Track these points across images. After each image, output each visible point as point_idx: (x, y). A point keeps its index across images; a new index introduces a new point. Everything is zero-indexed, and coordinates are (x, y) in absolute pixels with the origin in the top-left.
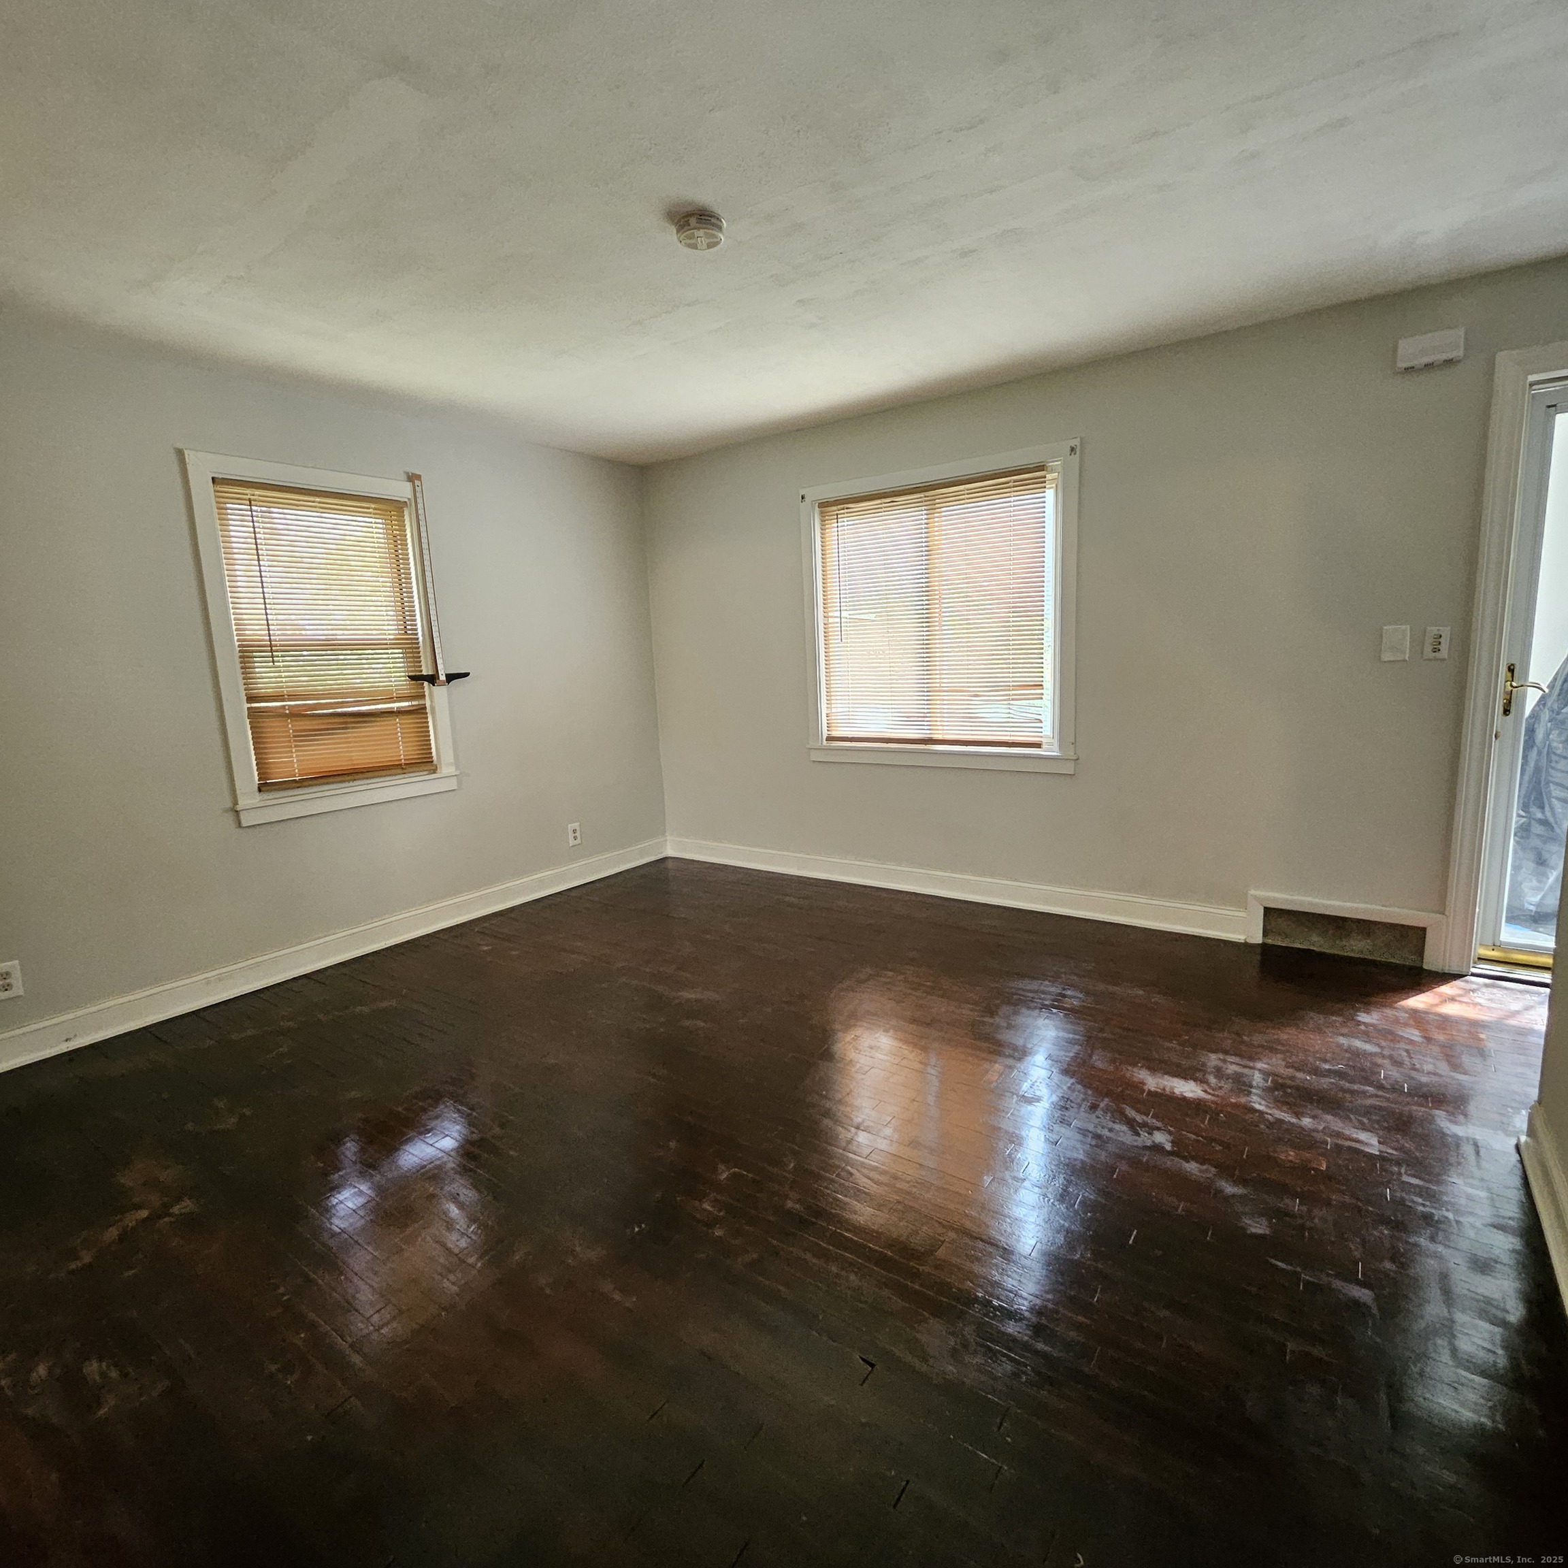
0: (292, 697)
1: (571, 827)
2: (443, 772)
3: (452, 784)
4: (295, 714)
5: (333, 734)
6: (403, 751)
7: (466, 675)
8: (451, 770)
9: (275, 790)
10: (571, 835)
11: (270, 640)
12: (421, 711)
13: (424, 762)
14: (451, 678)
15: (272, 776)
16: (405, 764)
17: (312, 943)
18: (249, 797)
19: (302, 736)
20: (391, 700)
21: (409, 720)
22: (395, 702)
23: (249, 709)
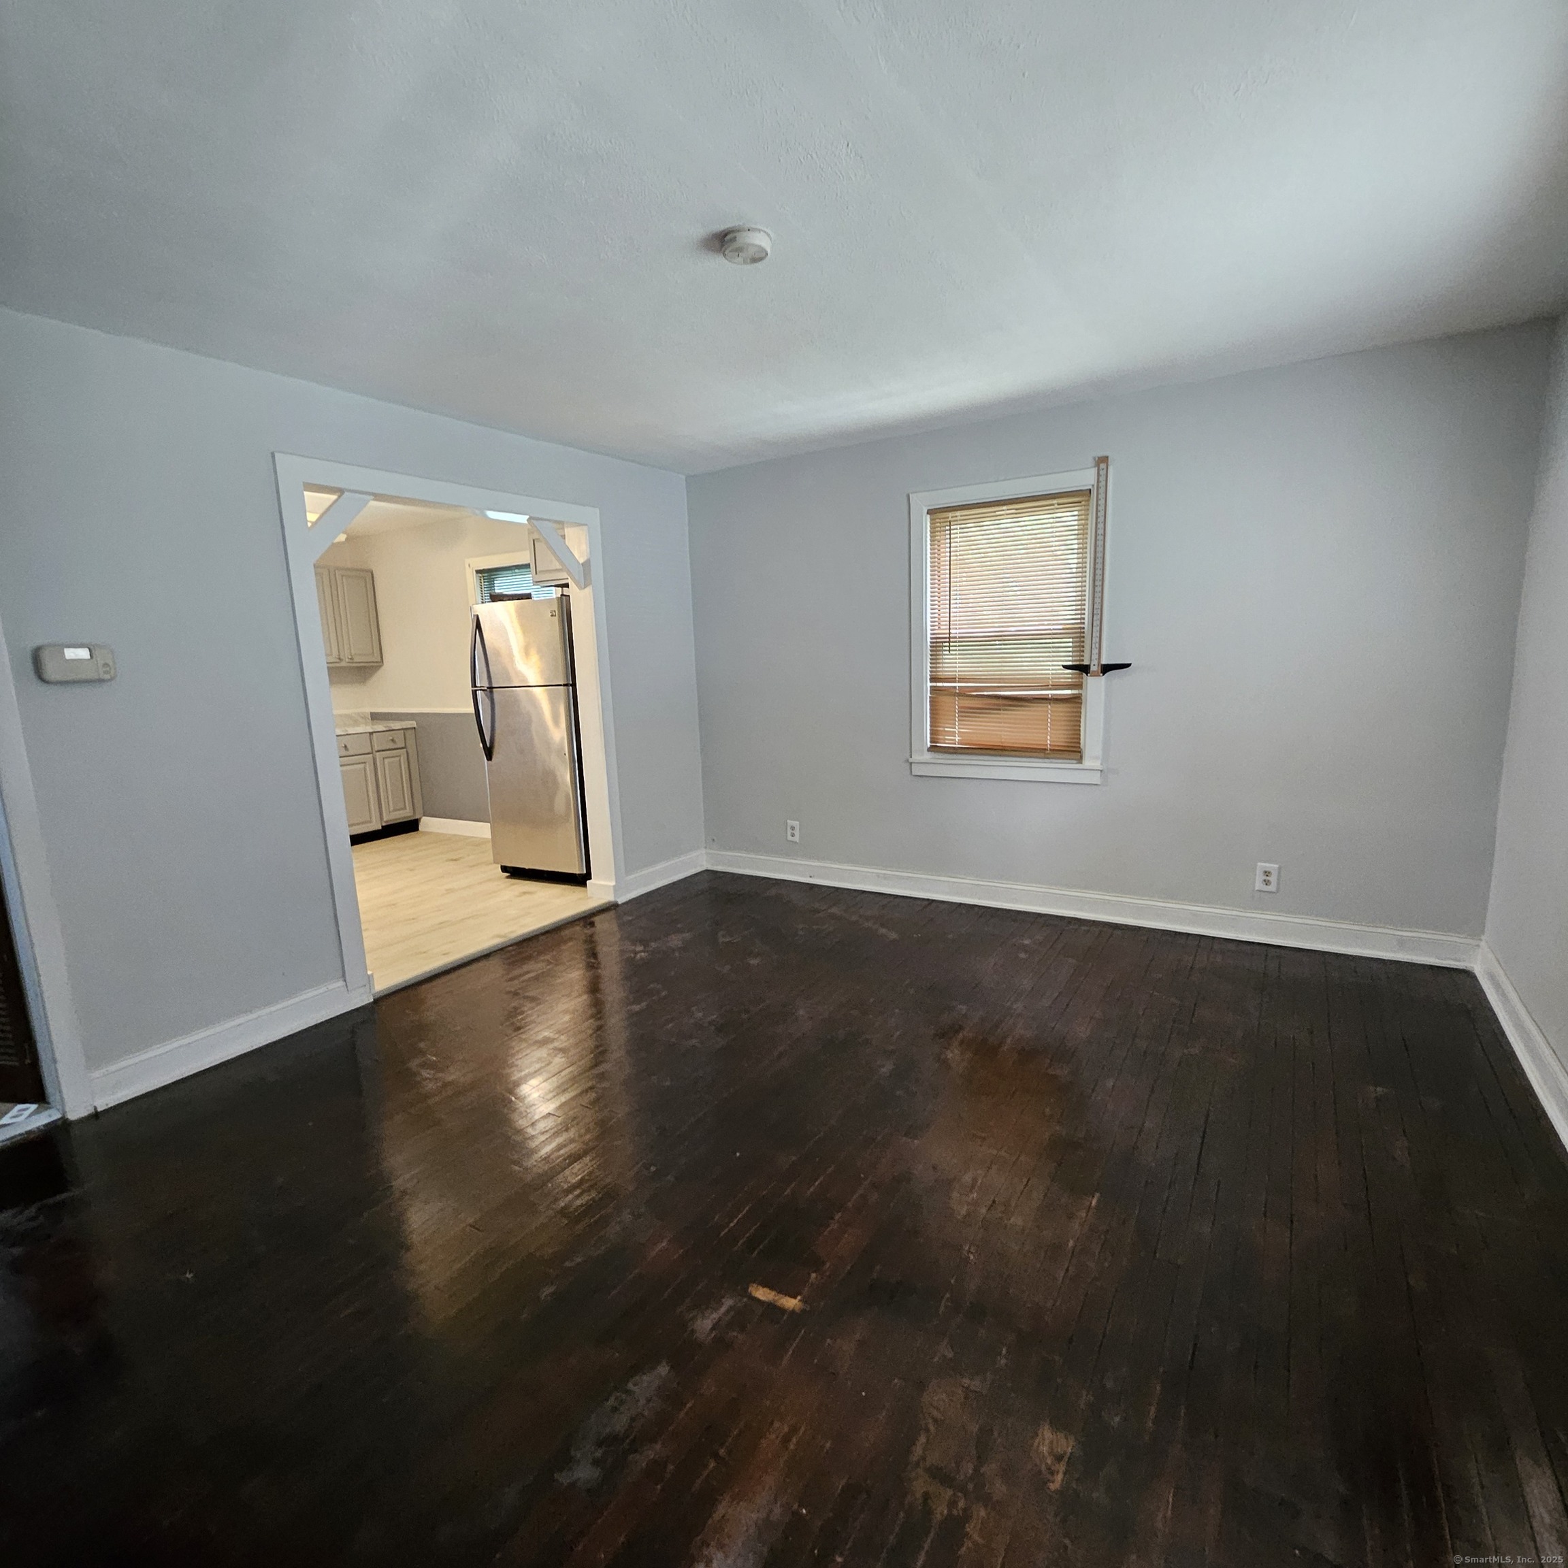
0: (961, 680)
1: (1263, 865)
2: (1086, 764)
3: (1096, 778)
4: (962, 694)
5: (989, 713)
6: (1051, 736)
7: (1128, 665)
8: (1097, 764)
9: (942, 752)
10: (1260, 878)
11: (950, 634)
12: (1076, 700)
13: (1072, 750)
14: (1106, 669)
15: (940, 741)
16: (1050, 750)
17: (946, 879)
18: (922, 755)
19: (966, 712)
20: (1046, 687)
21: (1062, 708)
22: (1050, 689)
23: (931, 687)
